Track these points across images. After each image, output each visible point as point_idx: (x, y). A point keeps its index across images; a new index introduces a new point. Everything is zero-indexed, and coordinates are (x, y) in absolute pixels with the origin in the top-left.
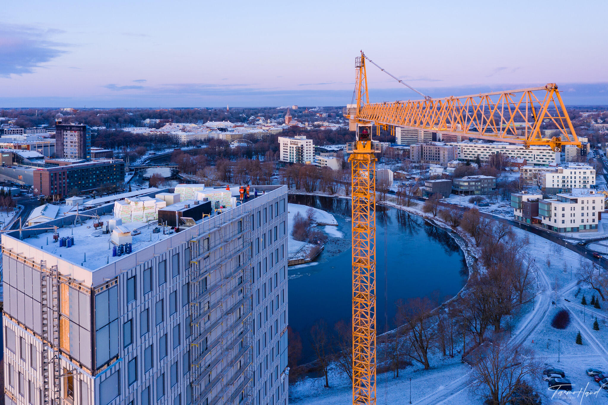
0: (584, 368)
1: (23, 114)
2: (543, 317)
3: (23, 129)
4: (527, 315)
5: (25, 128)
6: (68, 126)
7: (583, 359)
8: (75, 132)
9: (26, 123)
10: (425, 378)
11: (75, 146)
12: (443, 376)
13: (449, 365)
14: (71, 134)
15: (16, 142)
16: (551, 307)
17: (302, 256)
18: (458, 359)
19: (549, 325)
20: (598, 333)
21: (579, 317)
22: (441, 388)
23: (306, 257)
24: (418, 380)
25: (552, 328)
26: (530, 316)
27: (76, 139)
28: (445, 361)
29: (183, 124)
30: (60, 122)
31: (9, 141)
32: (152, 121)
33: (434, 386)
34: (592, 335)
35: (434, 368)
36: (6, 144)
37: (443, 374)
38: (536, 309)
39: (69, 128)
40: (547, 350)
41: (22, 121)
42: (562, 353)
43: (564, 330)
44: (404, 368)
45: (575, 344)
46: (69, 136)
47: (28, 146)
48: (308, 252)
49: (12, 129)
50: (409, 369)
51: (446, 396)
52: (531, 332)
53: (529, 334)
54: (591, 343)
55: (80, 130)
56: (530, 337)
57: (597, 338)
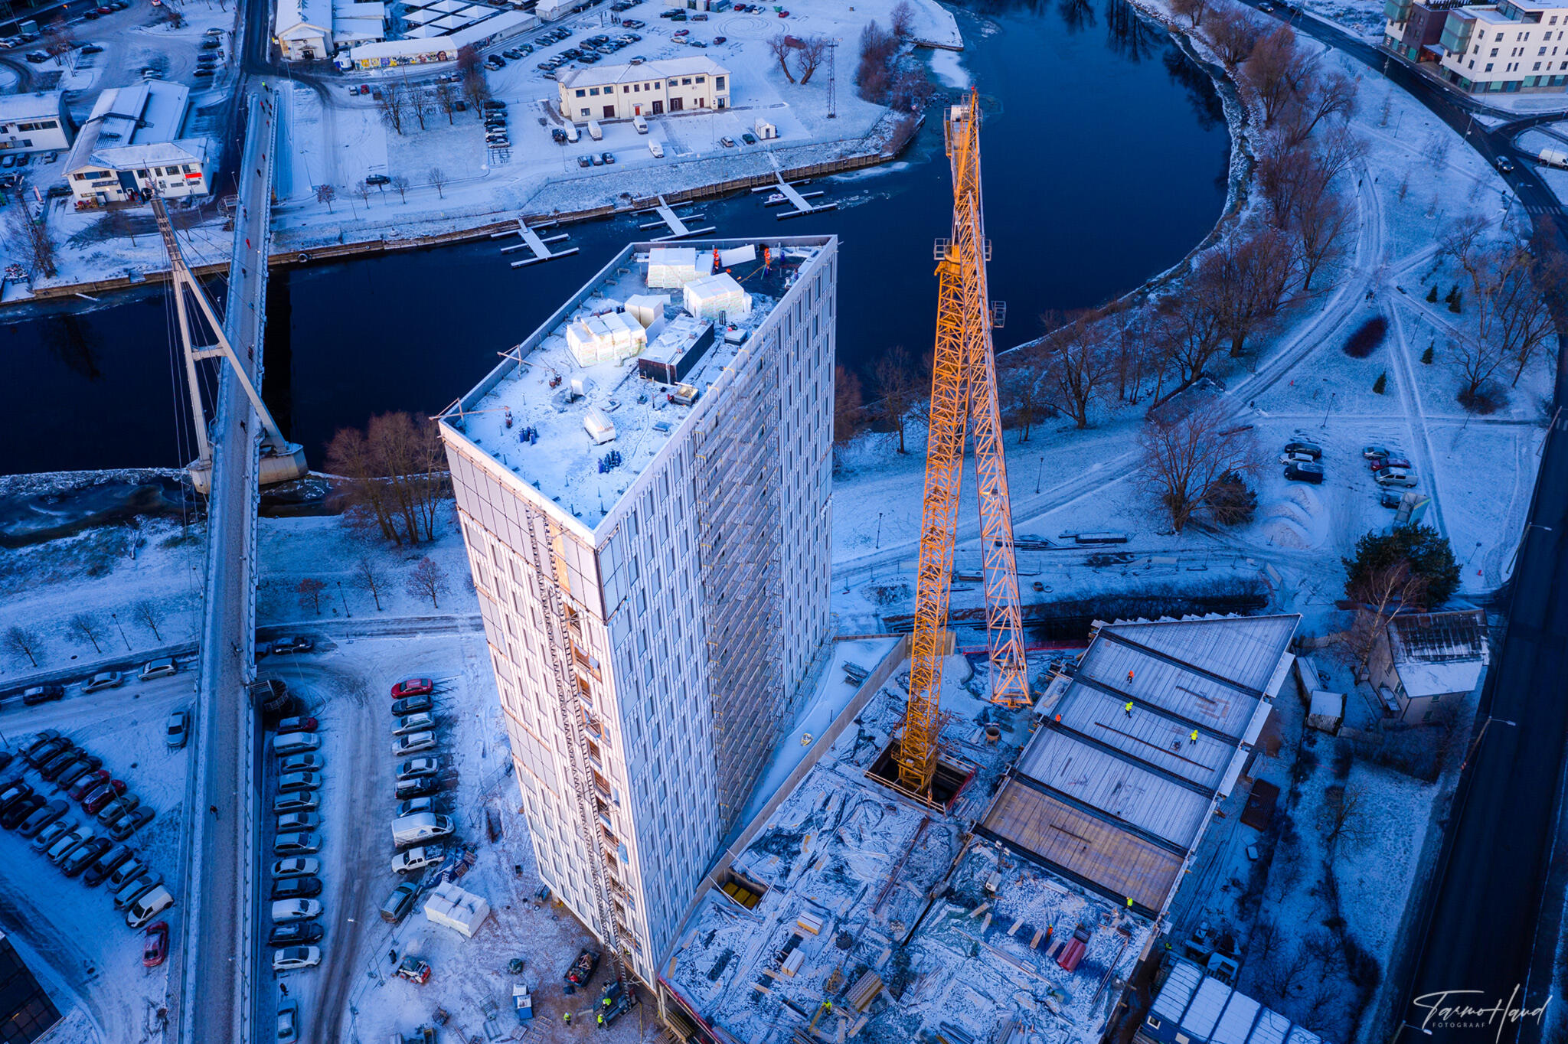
0: (1365, 441)
2: (1334, 328)
4: (1304, 322)
7: (1369, 423)
10: (1071, 448)
12: (1106, 445)
13: (1122, 421)
16: (1362, 304)
17: (876, 147)
18: (1141, 410)
19: (1339, 348)
20: (1426, 371)
21: (1406, 330)
22: (1097, 466)
23: (885, 148)
24: (1060, 450)
25: (1343, 354)
26: (1310, 324)
28: (1120, 411)
33: (1084, 464)
34: (1412, 374)
35: (1094, 427)
37: (1106, 440)
38: (1327, 309)
40: (1312, 402)
42: (1337, 410)
43: (1363, 361)
44: (1042, 422)
45: (1370, 391)
48: (889, 136)
50: (1051, 424)
51: (1100, 482)
52: (1298, 361)
53: (1291, 367)
54: (1402, 392)
56: (1291, 372)
57: (1418, 380)
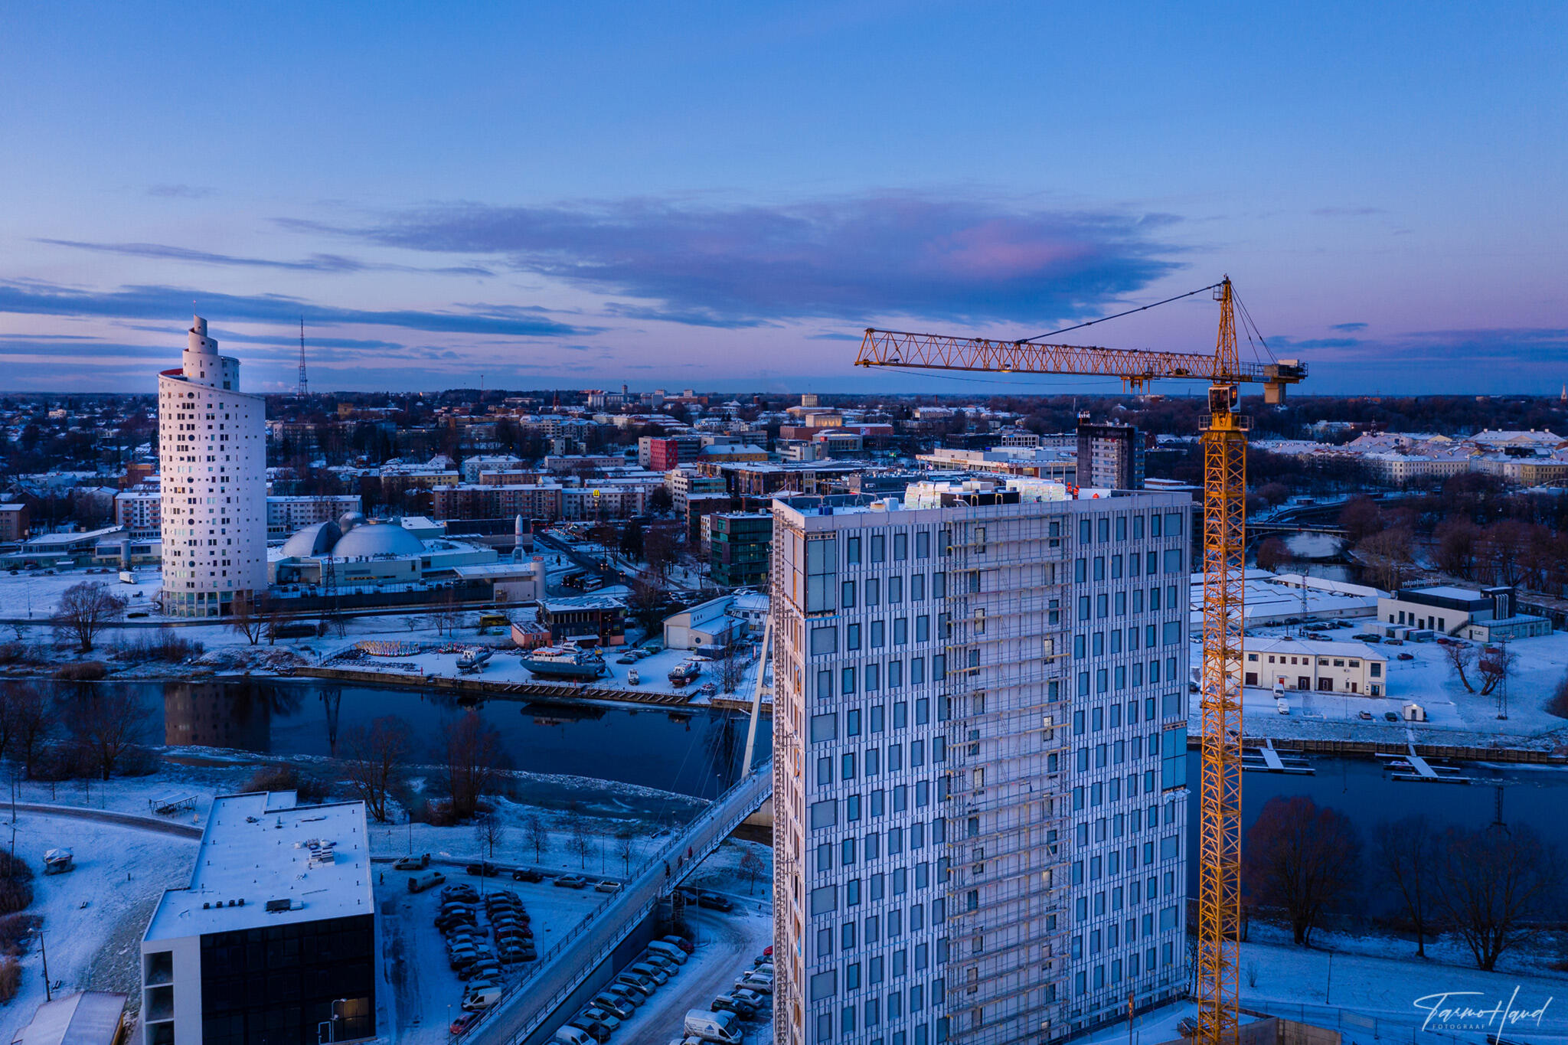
1: (1047, 407)
3: (1037, 436)
5: (1042, 435)
6: (1099, 429)
8: (1113, 441)
9: (1045, 423)
11: (1113, 472)
14: (1107, 444)
15: (1015, 461)
17: (1546, 747)
23: (1558, 750)
27: (1114, 456)
29: (1412, 435)
30: (1085, 420)
31: (1002, 457)
32: (1331, 426)
36: (995, 464)
39: (1102, 433)
41: (1038, 419)
46: (1101, 450)
47: (1036, 469)
49: (1016, 435)
55: (1122, 437)
